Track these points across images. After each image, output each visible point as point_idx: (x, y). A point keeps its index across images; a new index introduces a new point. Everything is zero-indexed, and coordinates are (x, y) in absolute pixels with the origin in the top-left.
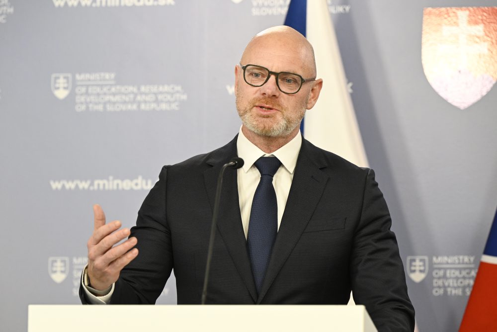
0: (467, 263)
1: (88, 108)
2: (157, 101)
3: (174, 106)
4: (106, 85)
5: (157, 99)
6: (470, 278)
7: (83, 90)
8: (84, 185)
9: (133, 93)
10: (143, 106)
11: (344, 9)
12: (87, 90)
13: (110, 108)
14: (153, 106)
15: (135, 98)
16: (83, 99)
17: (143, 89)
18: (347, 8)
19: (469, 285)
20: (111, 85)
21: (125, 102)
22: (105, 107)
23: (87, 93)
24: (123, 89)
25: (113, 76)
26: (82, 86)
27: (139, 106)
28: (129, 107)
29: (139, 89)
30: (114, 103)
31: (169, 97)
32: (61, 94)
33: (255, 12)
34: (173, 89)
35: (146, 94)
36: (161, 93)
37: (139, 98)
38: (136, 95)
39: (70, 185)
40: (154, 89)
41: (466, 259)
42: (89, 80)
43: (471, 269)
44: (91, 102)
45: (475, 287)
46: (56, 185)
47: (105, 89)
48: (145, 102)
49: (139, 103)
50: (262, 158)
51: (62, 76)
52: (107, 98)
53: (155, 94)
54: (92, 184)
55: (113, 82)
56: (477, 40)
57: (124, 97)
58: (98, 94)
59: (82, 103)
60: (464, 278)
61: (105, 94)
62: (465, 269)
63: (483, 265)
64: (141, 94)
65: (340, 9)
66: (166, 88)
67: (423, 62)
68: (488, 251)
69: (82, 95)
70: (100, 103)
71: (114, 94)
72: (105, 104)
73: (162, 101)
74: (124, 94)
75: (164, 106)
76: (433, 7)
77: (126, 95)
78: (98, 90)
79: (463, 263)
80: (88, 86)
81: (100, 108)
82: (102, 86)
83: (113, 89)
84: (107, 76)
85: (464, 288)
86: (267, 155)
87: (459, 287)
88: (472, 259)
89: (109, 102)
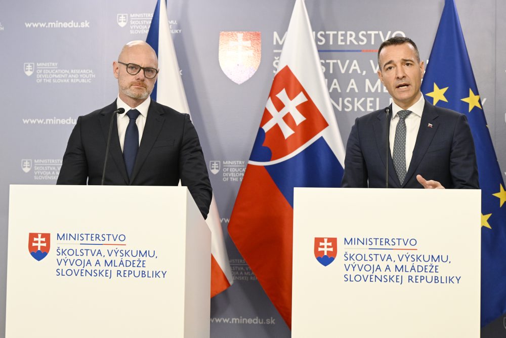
0: (240, 165)
1: (43, 80)
2: (80, 78)
3: (88, 81)
4: (53, 69)
5: (80, 76)
6: (242, 172)
7: (41, 71)
8: (40, 121)
9: (67, 73)
10: (72, 80)
11: (179, 31)
12: (43, 72)
13: (54, 81)
14: (77, 80)
15: (68, 76)
16: (40, 76)
17: (72, 71)
18: (180, 31)
19: (241, 176)
20: (55, 69)
21: (63, 78)
22: (52, 81)
23: (42, 73)
24: (62, 71)
25: (56, 64)
26: (40, 69)
27: (70, 81)
28: (65, 81)
29: (70, 71)
30: (57, 79)
31: (86, 76)
32: (29, 73)
33: (132, 32)
34: (88, 71)
35: (74, 74)
36: (82, 74)
37: (70, 76)
38: (69, 74)
39: (33, 121)
40: (78, 71)
41: (240, 163)
42: (44, 66)
43: (243, 168)
44: (45, 78)
45: (244, 177)
46: (25, 121)
47: (52, 71)
48: (73, 78)
49: (70, 78)
50: (130, 110)
51: (29, 64)
52: (53, 76)
53: (79, 74)
54: (45, 121)
55: (57, 68)
56: (247, 49)
57: (62, 75)
58: (48, 74)
59: (40, 78)
60: (239, 172)
61: (52, 74)
62: (240, 167)
63: (249, 165)
64: (71, 74)
65: (176, 31)
66: (84, 71)
67: (219, 60)
68: (251, 159)
69: (40, 74)
70: (49, 78)
71: (57, 74)
72: (52, 79)
73: (82, 78)
74: (62, 74)
75: (83, 81)
76: (225, 31)
77: (63, 74)
78: (49, 71)
79: (239, 165)
80: (43, 69)
81: (49, 81)
82: (50, 70)
83: (57, 71)
84: (53, 64)
85: (239, 177)
86: (133, 109)
87: (236, 177)
88: (243, 162)
89: (54, 78)
